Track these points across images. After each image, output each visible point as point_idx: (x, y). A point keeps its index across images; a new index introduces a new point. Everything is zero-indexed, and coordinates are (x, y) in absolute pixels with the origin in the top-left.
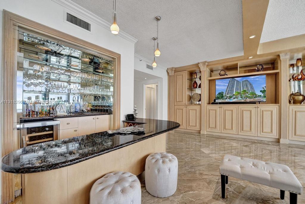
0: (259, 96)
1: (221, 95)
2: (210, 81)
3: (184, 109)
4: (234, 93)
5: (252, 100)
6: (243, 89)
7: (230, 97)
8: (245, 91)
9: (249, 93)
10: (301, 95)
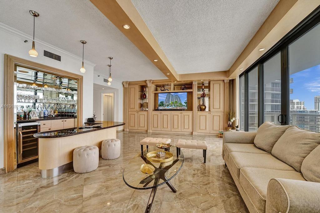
0: (183, 105)
1: (162, 104)
2: (155, 94)
3: (136, 114)
4: (170, 103)
5: (180, 108)
6: (175, 100)
7: (168, 105)
8: (176, 102)
9: (179, 103)
10: (204, 106)
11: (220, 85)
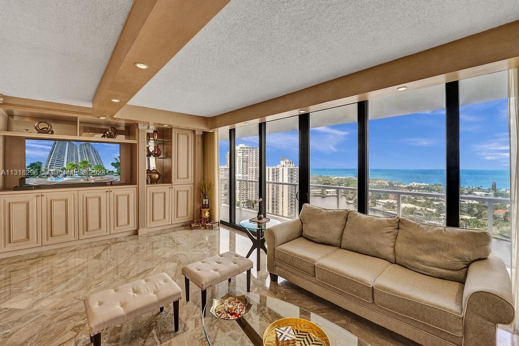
0: (109, 172)
2: (6, 137)
4: (65, 166)
5: (98, 179)
6: (82, 158)
8: (86, 162)
9: (93, 167)
10: (157, 173)
11: (188, 137)
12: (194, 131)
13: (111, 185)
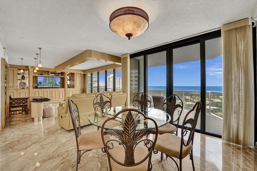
1: (40, 83)
4: (47, 83)
5: (55, 87)
8: (52, 82)
9: (54, 84)
10: (70, 85)
11: (79, 75)
12: (81, 74)
13: (58, 88)
